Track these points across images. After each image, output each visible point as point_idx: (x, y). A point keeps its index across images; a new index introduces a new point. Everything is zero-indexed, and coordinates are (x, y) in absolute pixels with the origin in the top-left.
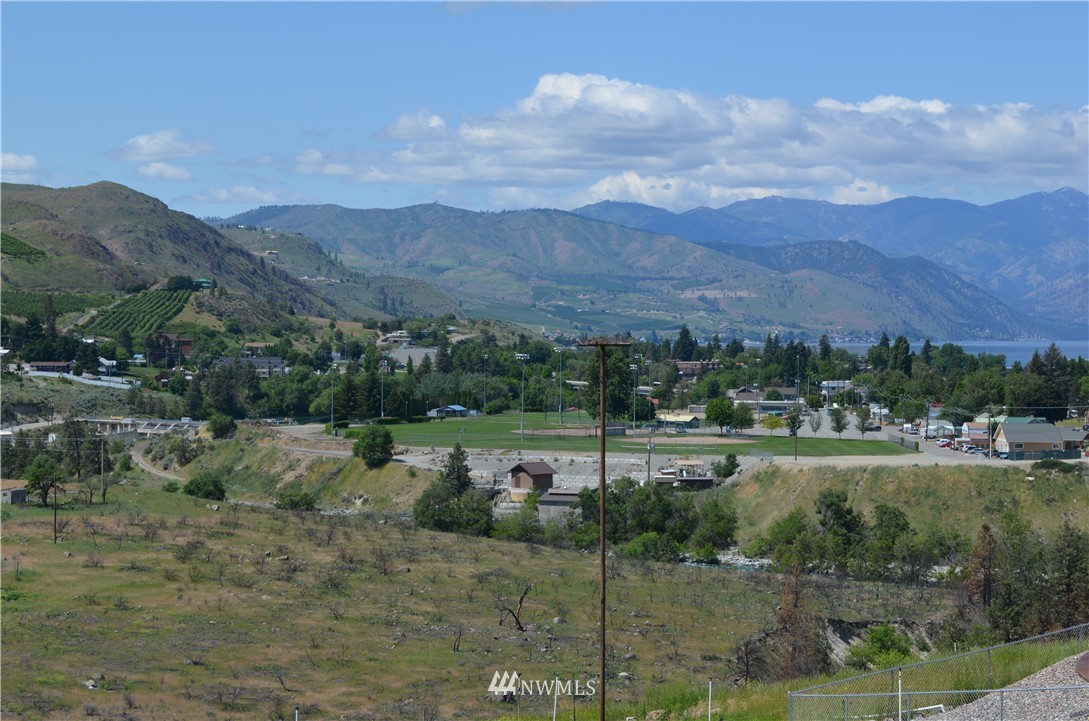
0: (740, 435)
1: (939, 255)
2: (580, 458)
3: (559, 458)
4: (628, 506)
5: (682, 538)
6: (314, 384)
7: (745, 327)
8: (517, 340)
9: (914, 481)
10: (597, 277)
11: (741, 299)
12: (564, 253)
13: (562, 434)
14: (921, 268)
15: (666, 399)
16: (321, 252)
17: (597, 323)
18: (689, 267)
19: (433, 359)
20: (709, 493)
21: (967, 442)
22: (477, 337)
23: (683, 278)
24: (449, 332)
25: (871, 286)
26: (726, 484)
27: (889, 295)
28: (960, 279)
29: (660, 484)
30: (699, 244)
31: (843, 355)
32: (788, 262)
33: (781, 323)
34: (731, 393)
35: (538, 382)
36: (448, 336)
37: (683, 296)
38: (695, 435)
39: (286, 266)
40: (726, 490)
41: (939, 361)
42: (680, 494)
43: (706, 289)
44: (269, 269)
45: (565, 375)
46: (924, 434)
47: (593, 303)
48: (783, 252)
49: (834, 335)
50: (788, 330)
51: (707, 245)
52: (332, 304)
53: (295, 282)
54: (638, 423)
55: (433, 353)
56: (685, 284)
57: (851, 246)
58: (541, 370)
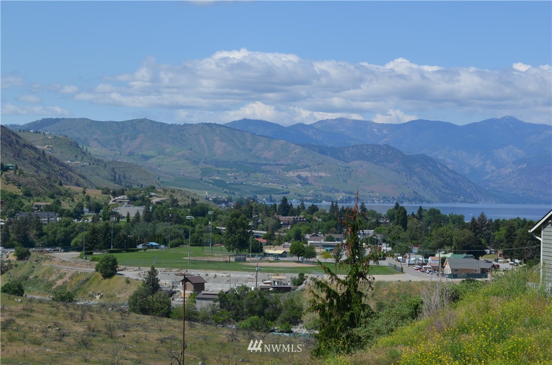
0: (308, 262)
1: (435, 153)
2: (220, 274)
3: (208, 274)
4: (244, 301)
5: (273, 319)
6: (73, 228)
7: (323, 193)
8: (190, 201)
9: (398, 289)
10: (238, 163)
11: (321, 177)
12: (220, 149)
13: (211, 260)
14: (425, 161)
15: (271, 240)
16: (78, 147)
17: (238, 190)
18: (292, 158)
19: (141, 213)
20: (289, 295)
21: (429, 268)
22: (168, 200)
23: (288, 165)
24: (151, 196)
25: (396, 171)
26: (298, 290)
27: (406, 176)
28: (447, 168)
29: (262, 289)
30: (297, 145)
31: (373, 214)
32: (349, 156)
33: (344, 192)
34: (308, 236)
35: (201, 228)
36: (151, 198)
37: (288, 175)
38: (284, 261)
39: (57, 155)
40: (298, 293)
41: (427, 218)
42: (273, 294)
43: (301, 171)
44: (47, 157)
45: (216, 224)
46: (408, 263)
47: (236, 178)
48: (346, 150)
49: (375, 199)
50: (348, 195)
51: (303, 146)
52: (84, 178)
53: (62, 165)
54: (253, 254)
55: (141, 210)
56: (289, 168)
57: (385, 147)
58: (202, 220)
